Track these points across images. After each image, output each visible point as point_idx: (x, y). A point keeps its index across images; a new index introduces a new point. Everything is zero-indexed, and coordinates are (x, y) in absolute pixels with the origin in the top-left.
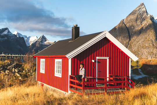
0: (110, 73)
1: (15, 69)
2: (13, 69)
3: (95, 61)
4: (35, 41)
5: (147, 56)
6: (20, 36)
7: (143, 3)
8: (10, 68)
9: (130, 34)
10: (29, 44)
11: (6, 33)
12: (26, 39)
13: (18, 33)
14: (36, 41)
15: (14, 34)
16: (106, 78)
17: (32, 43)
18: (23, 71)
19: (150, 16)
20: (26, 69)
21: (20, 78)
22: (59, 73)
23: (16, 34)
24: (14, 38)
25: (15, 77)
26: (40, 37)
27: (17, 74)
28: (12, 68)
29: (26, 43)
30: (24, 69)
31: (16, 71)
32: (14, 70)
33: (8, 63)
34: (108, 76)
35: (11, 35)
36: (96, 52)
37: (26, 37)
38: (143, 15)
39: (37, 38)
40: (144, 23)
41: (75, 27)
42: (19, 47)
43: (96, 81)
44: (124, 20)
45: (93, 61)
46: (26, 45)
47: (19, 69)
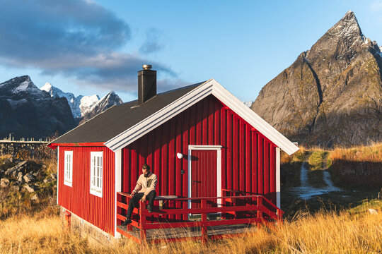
0: (224, 186)
1: (24, 174)
2: (20, 175)
3: (185, 156)
4: (94, 107)
5: (363, 138)
6: (57, 96)
7: (352, 13)
8: (12, 173)
9: (322, 88)
10: (79, 113)
11: (23, 87)
12: (72, 101)
13: (53, 88)
14: (97, 107)
15: (44, 91)
16: (216, 199)
17: (86, 111)
18: (44, 179)
19: (369, 43)
20: (52, 175)
21: (35, 197)
22: (98, 186)
23: (48, 91)
24: (42, 99)
25: (23, 195)
26: (106, 97)
27: (27, 187)
28: (17, 172)
29: (73, 111)
30: (45, 175)
31: (27, 179)
32: (22, 178)
33: (9, 160)
34: (219, 194)
35: (36, 92)
36: (187, 132)
37: (72, 96)
38: (352, 42)
39: (99, 99)
40: (354, 60)
41: (144, 71)
42: (56, 121)
43: (187, 206)
44: (305, 53)
45: (179, 156)
46: (71, 115)
47: (35, 174)
